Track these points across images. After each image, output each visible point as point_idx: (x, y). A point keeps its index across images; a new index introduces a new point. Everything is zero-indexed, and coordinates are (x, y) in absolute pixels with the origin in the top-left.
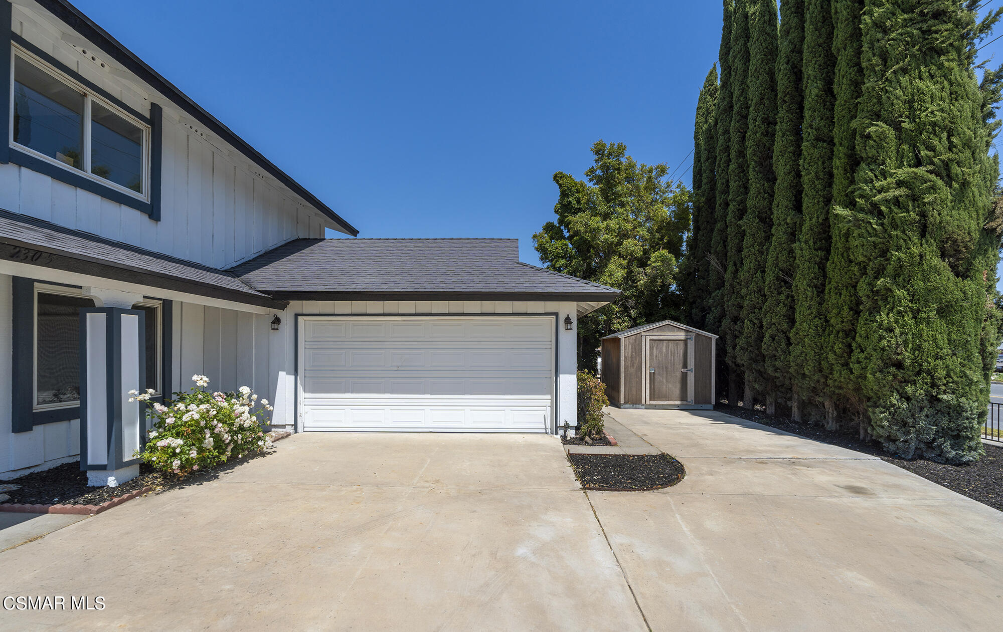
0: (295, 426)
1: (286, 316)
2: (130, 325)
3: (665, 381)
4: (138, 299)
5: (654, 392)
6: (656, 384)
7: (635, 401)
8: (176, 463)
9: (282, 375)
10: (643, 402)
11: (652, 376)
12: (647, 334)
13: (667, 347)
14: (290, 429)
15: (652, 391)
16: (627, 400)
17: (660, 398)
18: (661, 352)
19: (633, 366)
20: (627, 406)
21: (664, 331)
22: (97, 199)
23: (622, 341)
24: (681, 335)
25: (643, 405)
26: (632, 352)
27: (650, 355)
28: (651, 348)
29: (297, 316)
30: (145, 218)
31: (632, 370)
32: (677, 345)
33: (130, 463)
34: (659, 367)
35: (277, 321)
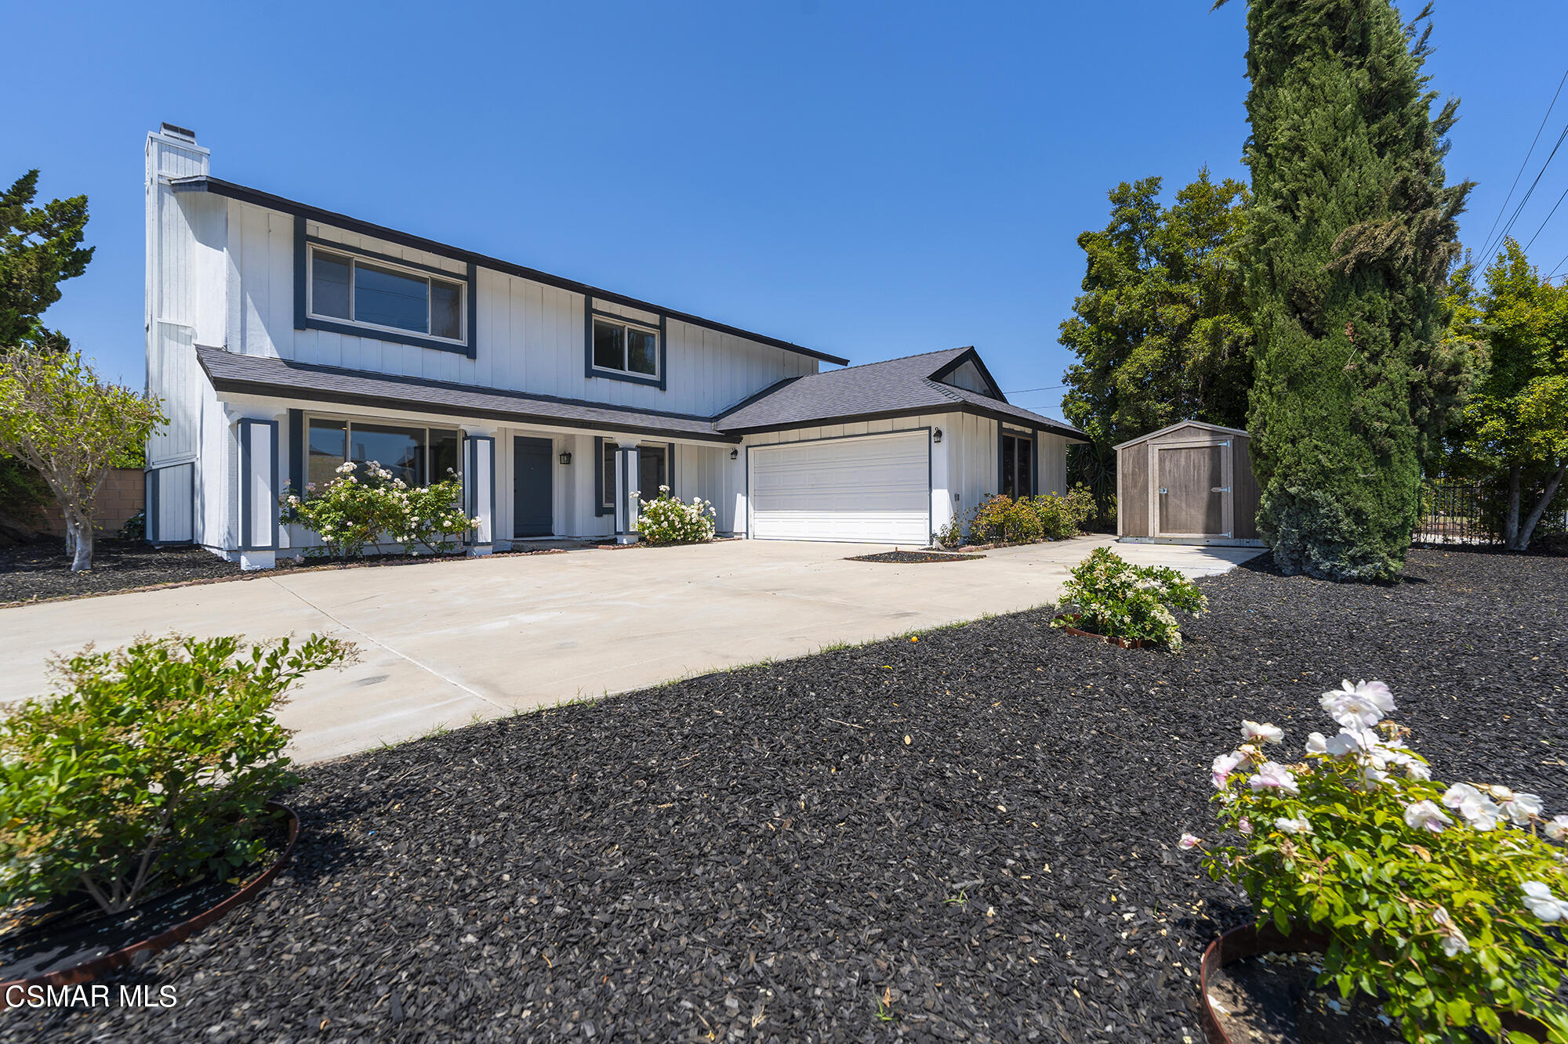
0: (747, 533)
1: (740, 448)
2: (633, 457)
3: (1184, 505)
4: (639, 443)
5: (1167, 520)
6: (1170, 510)
7: (1139, 533)
8: (647, 532)
9: (739, 496)
10: (1151, 534)
11: (1164, 500)
12: (1156, 441)
13: (1188, 458)
14: (744, 536)
15: (1164, 519)
16: (1127, 530)
17: (1176, 529)
18: (1177, 466)
19: (1135, 486)
20: (1128, 539)
21: (1182, 436)
22: (631, 385)
23: (1119, 454)
24: (1205, 440)
25: (1151, 538)
26: (1134, 467)
27: (1160, 470)
28: (1162, 461)
29: (747, 447)
30: (657, 390)
31: (1135, 492)
32: (1203, 454)
33: (633, 533)
34: (1174, 487)
35: (735, 452)
